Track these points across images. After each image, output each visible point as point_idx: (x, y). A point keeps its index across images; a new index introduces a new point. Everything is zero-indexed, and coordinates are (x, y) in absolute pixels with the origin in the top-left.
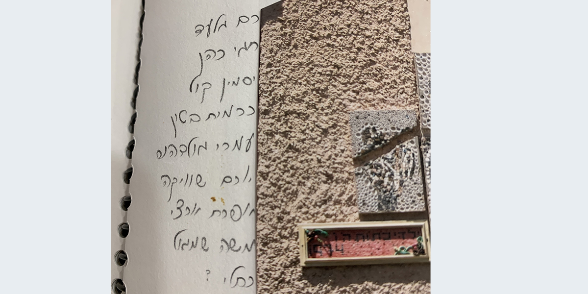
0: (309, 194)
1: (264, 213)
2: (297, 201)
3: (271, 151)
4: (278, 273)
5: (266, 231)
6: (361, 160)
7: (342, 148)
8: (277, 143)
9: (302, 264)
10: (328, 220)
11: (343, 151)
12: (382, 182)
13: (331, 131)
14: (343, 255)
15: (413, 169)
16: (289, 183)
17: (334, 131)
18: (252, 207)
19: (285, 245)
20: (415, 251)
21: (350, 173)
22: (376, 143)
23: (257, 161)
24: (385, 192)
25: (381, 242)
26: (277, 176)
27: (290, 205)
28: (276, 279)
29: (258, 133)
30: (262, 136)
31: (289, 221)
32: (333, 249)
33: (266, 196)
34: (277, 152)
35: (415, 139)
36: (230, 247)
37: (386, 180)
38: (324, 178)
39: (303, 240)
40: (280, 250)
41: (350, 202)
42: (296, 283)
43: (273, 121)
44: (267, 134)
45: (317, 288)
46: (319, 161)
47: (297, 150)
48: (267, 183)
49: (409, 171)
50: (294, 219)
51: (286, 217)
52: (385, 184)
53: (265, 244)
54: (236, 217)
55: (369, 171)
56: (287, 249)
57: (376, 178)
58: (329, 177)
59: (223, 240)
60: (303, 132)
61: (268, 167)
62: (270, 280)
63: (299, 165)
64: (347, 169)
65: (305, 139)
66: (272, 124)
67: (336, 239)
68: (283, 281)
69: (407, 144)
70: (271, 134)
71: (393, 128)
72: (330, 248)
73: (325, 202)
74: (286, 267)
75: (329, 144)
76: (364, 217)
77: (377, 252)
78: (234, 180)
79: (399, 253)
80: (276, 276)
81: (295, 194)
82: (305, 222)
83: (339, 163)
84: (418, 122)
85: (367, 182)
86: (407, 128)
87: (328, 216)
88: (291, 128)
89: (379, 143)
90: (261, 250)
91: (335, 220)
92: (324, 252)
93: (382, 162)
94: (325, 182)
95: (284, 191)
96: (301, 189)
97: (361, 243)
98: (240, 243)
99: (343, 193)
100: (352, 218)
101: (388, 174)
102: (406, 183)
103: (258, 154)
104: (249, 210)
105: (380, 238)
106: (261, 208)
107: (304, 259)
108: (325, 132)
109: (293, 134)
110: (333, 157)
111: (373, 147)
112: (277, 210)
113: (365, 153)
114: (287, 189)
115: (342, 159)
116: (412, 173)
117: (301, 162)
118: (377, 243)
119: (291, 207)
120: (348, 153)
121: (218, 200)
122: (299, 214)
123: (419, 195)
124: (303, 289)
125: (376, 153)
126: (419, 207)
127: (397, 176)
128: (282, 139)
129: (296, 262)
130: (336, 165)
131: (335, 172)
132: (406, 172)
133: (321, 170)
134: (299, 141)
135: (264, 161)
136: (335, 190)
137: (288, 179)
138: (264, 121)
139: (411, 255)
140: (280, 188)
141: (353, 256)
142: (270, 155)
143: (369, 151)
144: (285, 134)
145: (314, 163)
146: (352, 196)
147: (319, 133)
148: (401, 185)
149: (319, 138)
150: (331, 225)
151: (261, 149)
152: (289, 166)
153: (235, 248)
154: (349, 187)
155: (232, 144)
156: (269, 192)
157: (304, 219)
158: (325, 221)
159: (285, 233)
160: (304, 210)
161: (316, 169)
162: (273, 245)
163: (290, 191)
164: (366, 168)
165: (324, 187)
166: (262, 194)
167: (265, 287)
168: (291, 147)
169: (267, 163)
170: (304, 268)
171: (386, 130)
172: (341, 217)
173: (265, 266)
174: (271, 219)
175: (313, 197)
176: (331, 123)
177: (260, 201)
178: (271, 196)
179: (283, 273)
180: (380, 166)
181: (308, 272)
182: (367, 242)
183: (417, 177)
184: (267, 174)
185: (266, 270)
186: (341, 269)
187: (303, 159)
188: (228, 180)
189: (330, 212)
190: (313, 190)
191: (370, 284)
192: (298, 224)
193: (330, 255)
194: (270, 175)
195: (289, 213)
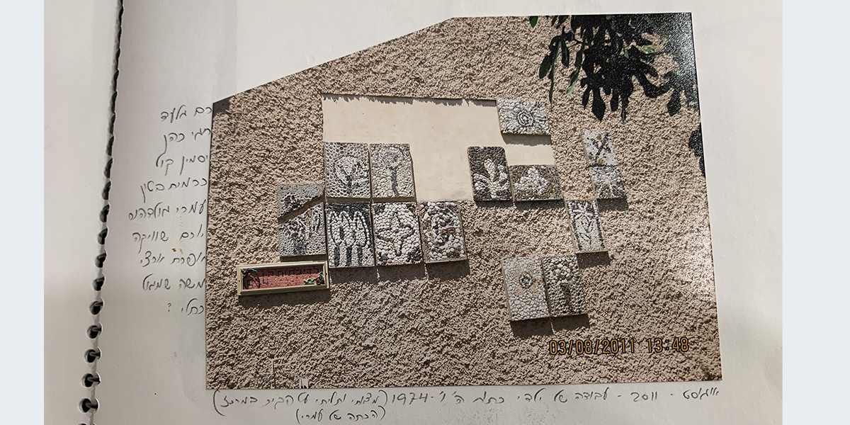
0: (245, 244)
1: (212, 258)
2: (237, 249)
3: (218, 213)
4: (221, 301)
5: (213, 272)
6: (283, 219)
7: (270, 210)
8: (222, 207)
9: (239, 294)
10: (258, 262)
11: (270, 213)
12: (297, 234)
13: (262, 198)
14: (268, 287)
15: (319, 225)
16: (231, 236)
17: (265, 198)
18: (204, 255)
19: (226, 281)
20: (317, 282)
21: (275, 229)
22: (294, 207)
23: (208, 221)
24: (298, 241)
25: (295, 276)
26: (221, 232)
27: (231, 252)
28: (220, 306)
29: (209, 199)
30: (212, 202)
31: (230, 264)
32: (261, 282)
33: (214, 246)
34: (222, 213)
35: (321, 204)
36: (186, 285)
37: (300, 233)
38: (256, 232)
39: (240, 276)
40: (223, 285)
41: (274, 249)
42: (234, 308)
43: (220, 190)
44: (216, 200)
45: (249, 311)
46: (253, 220)
47: (238, 212)
48: (214, 237)
49: (316, 226)
50: (234, 262)
51: (228, 261)
52: (299, 236)
53: (212, 281)
54: (191, 263)
55: (288, 227)
56: (228, 283)
57: (293, 232)
58: (260, 231)
59: (181, 280)
60: (242, 199)
61: (215, 225)
62: (215, 306)
63: (238, 223)
64: (273, 225)
65: (243, 204)
66: (220, 193)
67: (263, 276)
68: (224, 307)
69: (316, 208)
70: (218, 200)
71: (306, 197)
72: (259, 282)
73: (256, 249)
74: (227, 297)
75: (261, 208)
76: (283, 259)
77: (292, 283)
78: (190, 236)
79: (307, 284)
80: (220, 303)
81: (235, 244)
82: (242, 264)
83: (267, 222)
84: (324, 192)
85: (286, 234)
86: (316, 196)
87: (258, 259)
88: (233, 195)
89: (297, 207)
90: (209, 285)
91: (263, 262)
92: (254, 285)
93: (297, 220)
94: (257, 235)
95: (227, 242)
96: (240, 240)
97: (281, 277)
98: (194, 282)
99: (270, 242)
100: (275, 260)
101: (302, 228)
102: (313, 235)
103: (208, 216)
104: (202, 257)
105: (294, 274)
106: (210, 255)
107: (240, 290)
108: (259, 199)
109: (235, 201)
110: (264, 217)
111: (292, 209)
112: (222, 256)
113: (286, 214)
114: (229, 241)
115: (270, 218)
116: (318, 228)
117: (240, 221)
118: (292, 277)
119: (232, 254)
120: (274, 214)
121: (178, 251)
122: (237, 259)
123: (322, 243)
124: (239, 312)
125: (294, 214)
126: (322, 251)
127: (307, 230)
128: (226, 204)
129: (234, 293)
130: (265, 223)
131: (264, 228)
132: (314, 227)
133: (255, 226)
134: (239, 206)
135: (212, 220)
136: (264, 240)
137: (230, 234)
138: (213, 190)
139: (315, 284)
140: (224, 240)
141: (275, 286)
142: (218, 216)
143: (289, 212)
144: (229, 200)
145: (250, 222)
146: (276, 244)
147: (254, 200)
148: (310, 236)
149: (254, 204)
150: (260, 265)
151: (211, 212)
152: (231, 224)
153: (190, 286)
154: (274, 238)
155: (189, 208)
156: (216, 244)
157: (241, 262)
158: (256, 263)
159: (227, 273)
160: (241, 255)
161: (251, 226)
162: (218, 281)
163: (231, 242)
164: (286, 225)
165: (256, 239)
166: (211, 245)
167: (211, 312)
168: (233, 210)
169: (215, 222)
170: (239, 296)
171: (301, 197)
172: (267, 259)
173: (212, 297)
174: (217, 263)
175: (248, 246)
176: (263, 192)
177: (209, 250)
178: (217, 247)
179: (224, 301)
180: (296, 223)
181: (243, 299)
182: (285, 276)
183: (322, 231)
184: (215, 230)
185: (212, 299)
186: (266, 296)
187: (242, 219)
188: (185, 235)
189: (260, 256)
190: (248, 241)
191: (286, 306)
192: (237, 266)
193: (259, 287)
194: (217, 231)
195: (230, 258)
